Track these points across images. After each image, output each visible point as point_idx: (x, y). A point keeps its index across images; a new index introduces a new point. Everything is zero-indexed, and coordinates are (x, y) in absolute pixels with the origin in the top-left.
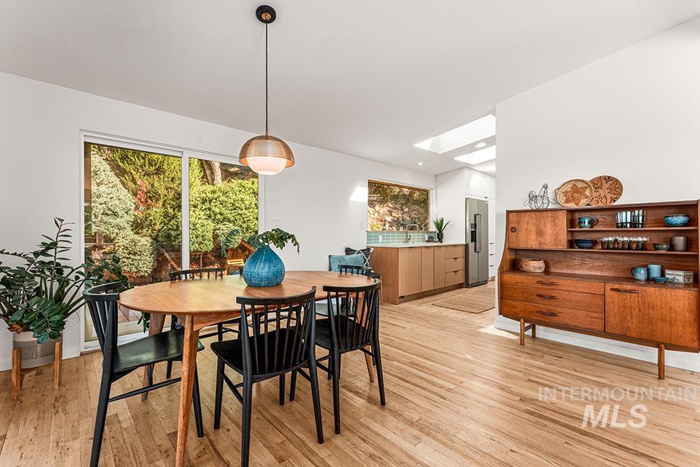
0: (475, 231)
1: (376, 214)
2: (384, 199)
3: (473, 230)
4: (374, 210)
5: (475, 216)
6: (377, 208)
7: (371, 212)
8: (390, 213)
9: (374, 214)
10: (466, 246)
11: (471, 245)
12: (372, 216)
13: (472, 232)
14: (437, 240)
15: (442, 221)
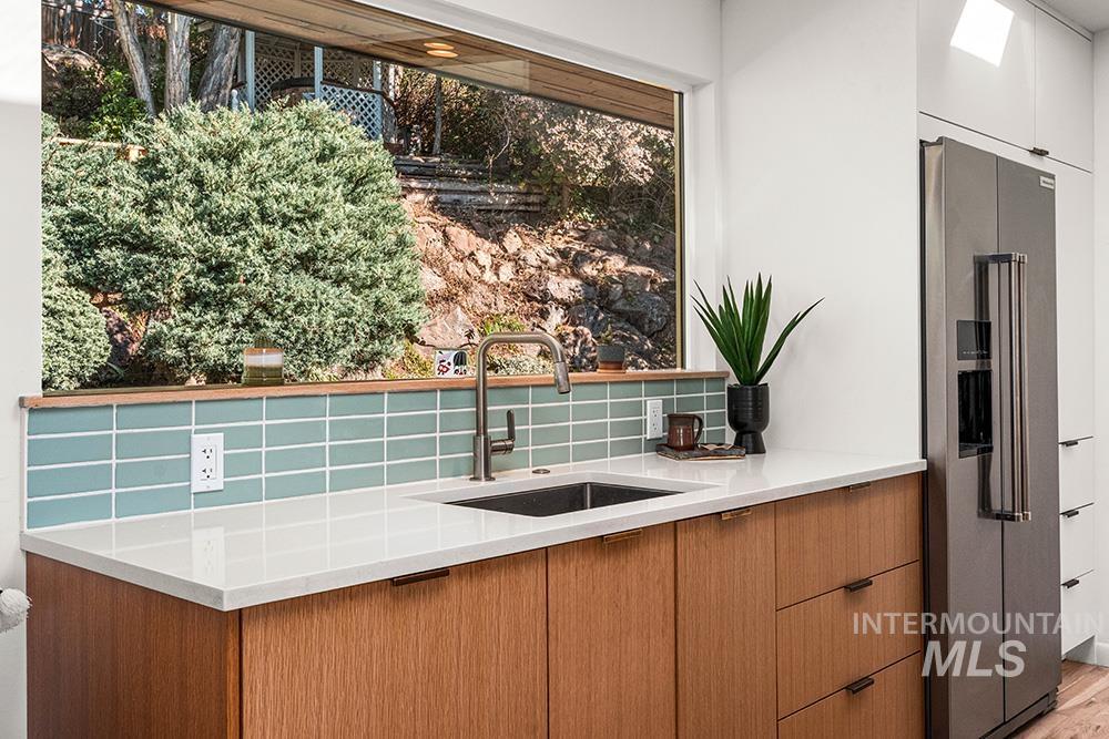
0: (987, 374)
1: (507, 271)
2: (544, 204)
3: (970, 365)
4: (495, 248)
5: (981, 267)
6: (513, 242)
7: (484, 259)
8: (571, 263)
9: (496, 268)
10: (928, 484)
11: (961, 474)
12: (489, 276)
13: (964, 377)
14: (730, 436)
15: (759, 303)
